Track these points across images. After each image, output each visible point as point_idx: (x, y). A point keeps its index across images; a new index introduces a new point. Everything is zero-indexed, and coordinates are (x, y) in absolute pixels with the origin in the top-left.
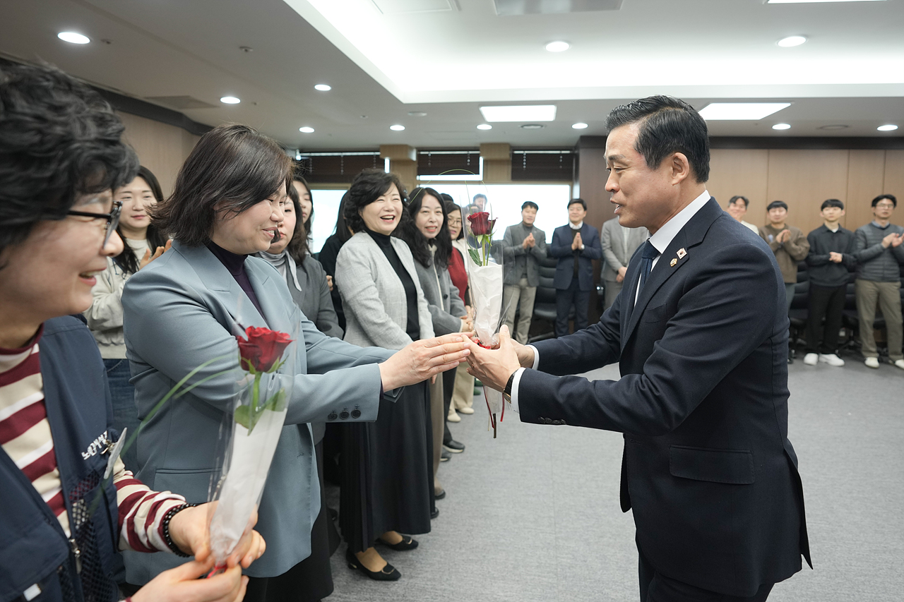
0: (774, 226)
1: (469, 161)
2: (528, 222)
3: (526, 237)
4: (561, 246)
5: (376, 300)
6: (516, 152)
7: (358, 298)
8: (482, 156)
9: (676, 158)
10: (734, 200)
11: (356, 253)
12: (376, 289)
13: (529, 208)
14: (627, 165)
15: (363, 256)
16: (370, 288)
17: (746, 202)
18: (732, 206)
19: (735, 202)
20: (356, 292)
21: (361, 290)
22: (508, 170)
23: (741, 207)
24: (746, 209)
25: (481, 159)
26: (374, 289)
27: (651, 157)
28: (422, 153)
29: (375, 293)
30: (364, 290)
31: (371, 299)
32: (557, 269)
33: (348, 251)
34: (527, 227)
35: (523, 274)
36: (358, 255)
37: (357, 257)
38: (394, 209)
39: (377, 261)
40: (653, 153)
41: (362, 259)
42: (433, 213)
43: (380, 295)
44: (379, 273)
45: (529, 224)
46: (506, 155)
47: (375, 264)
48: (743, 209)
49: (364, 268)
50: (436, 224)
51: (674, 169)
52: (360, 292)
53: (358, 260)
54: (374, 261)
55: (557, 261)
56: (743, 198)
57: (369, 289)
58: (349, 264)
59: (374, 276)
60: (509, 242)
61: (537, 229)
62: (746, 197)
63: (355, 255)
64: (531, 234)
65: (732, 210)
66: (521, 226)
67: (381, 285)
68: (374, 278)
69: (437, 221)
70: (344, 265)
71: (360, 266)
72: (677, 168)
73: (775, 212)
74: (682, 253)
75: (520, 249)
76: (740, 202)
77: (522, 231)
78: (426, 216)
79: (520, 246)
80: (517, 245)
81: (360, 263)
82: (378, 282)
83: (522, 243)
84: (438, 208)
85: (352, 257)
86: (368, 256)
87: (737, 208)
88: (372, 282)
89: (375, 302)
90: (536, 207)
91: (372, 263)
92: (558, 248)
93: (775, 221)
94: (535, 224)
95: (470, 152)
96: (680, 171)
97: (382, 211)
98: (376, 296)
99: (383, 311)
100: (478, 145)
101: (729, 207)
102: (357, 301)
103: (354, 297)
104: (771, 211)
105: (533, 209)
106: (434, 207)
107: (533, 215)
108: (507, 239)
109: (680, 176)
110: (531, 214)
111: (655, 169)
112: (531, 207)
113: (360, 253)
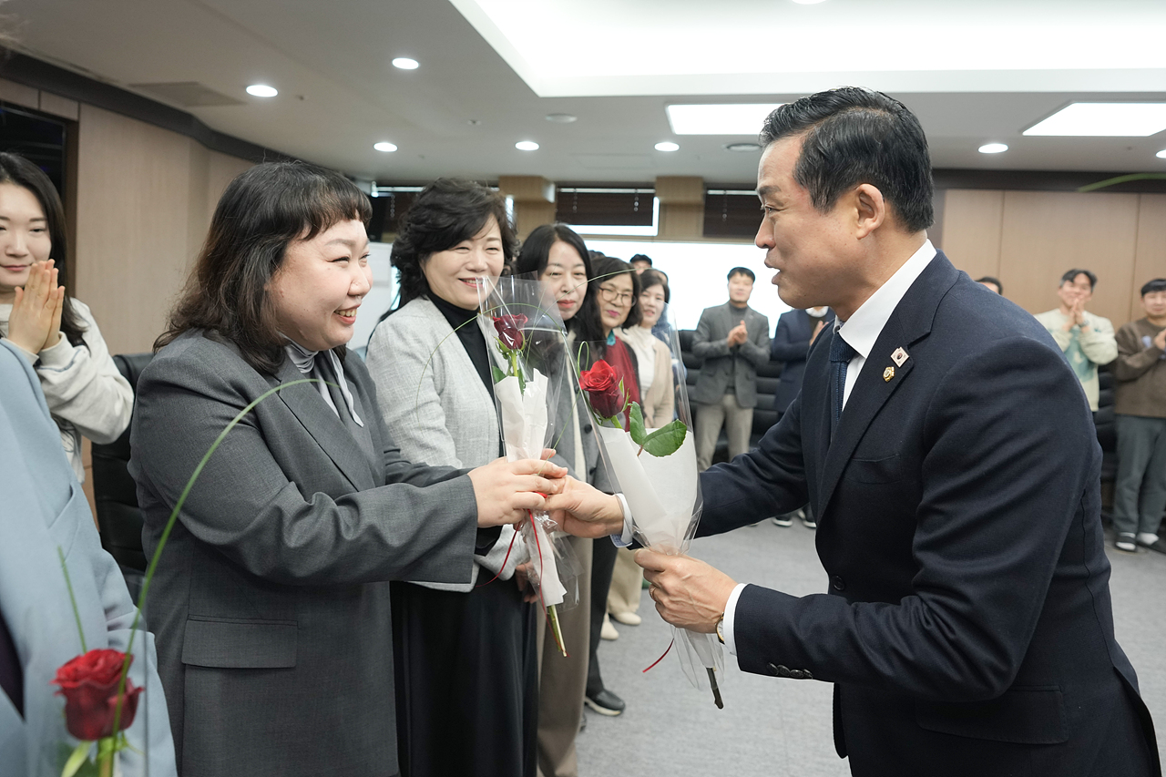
0: (1153, 322)
1: (637, 204)
2: (737, 298)
3: (734, 326)
4: (790, 342)
5: (440, 430)
6: (711, 192)
7: (403, 425)
8: (658, 196)
9: (862, 193)
10: (1071, 276)
11: (405, 336)
12: (440, 409)
13: (738, 277)
14: (782, 205)
15: (419, 342)
16: (430, 406)
17: (1092, 280)
18: (1067, 287)
19: (1072, 280)
20: (399, 411)
21: (410, 408)
22: (698, 220)
23: (1083, 287)
24: (1092, 292)
25: (656, 201)
26: (437, 409)
27: (819, 192)
28: (564, 190)
29: (438, 417)
30: (417, 409)
31: (429, 429)
32: (783, 381)
33: (390, 331)
34: (737, 308)
35: (728, 387)
36: (410, 338)
37: (407, 344)
38: (486, 267)
39: (446, 354)
40: (822, 185)
41: (416, 348)
42: (569, 275)
43: (447, 422)
44: (448, 379)
45: (740, 302)
46: (696, 197)
47: (442, 359)
48: (1087, 292)
49: (419, 366)
50: (573, 296)
51: (860, 212)
52: (408, 413)
53: (408, 350)
54: (440, 354)
55: (783, 366)
56: (1087, 274)
57: (426, 408)
58: (391, 356)
59: (438, 383)
60: (705, 334)
61: (754, 313)
62: (1093, 272)
63: (404, 339)
64: (742, 322)
65: (1067, 293)
66: (728, 306)
67: (450, 401)
68: (439, 387)
69: (576, 289)
70: (382, 357)
71: (412, 361)
72: (867, 209)
73: (1154, 297)
74: (900, 356)
75: (723, 347)
76: (1082, 279)
77: (729, 316)
78: (556, 280)
79: (723, 342)
80: (719, 339)
81: (412, 356)
82: (445, 395)
83: (726, 336)
84: (579, 265)
85: (398, 344)
86: (430, 344)
87: (1077, 290)
88: (434, 395)
89: (438, 434)
90: (752, 276)
91: (436, 357)
92: (786, 345)
93: (1155, 313)
94: (750, 304)
95: (640, 191)
96: (871, 216)
97: (463, 269)
98: (441, 422)
99: (453, 453)
100: (653, 180)
101: (1061, 287)
102: (402, 429)
103: (397, 422)
104: (1147, 295)
105: (745, 278)
106: (570, 265)
107: (747, 288)
108: (701, 330)
109: (870, 223)
110: (741, 286)
111: (827, 212)
112: (742, 275)
113: (414, 335)
